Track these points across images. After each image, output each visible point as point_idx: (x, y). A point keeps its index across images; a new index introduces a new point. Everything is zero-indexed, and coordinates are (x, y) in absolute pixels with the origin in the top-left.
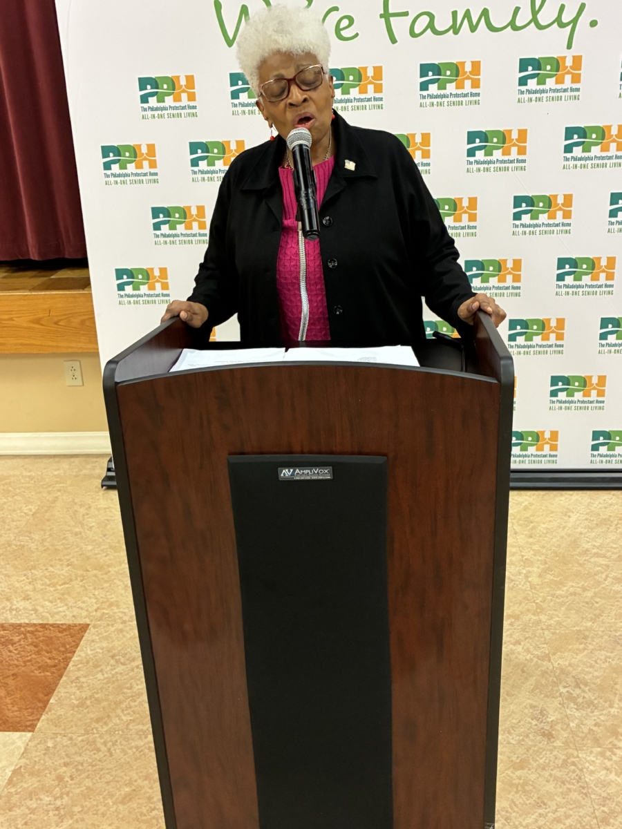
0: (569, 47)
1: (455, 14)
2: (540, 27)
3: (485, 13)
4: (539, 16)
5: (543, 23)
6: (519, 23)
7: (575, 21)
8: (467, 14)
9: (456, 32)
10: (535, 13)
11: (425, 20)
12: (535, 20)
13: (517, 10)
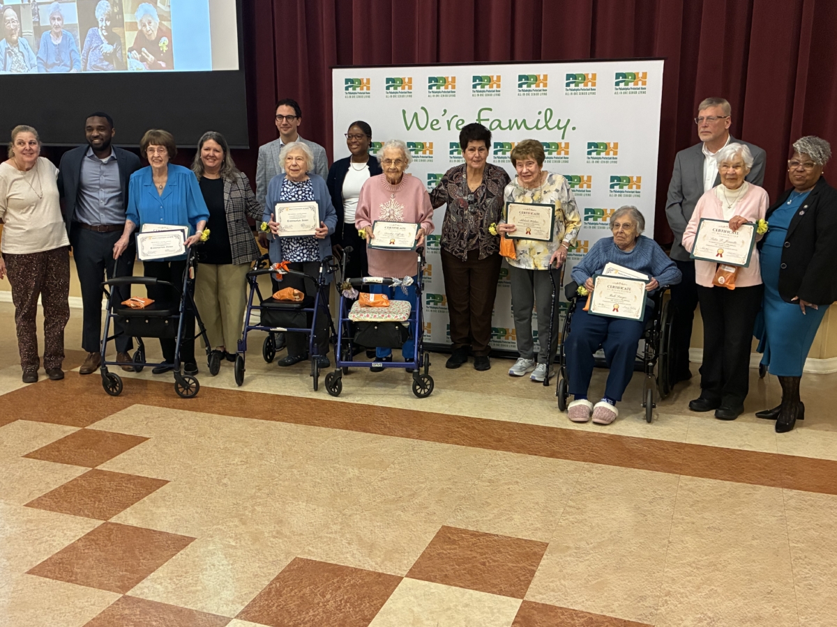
0: (563, 138)
1: (510, 121)
2: (549, 129)
3: (524, 121)
4: (549, 124)
5: (550, 127)
6: (540, 126)
7: (565, 127)
8: (516, 121)
9: (511, 129)
10: (547, 122)
11: (497, 123)
12: (547, 125)
13: (539, 121)
